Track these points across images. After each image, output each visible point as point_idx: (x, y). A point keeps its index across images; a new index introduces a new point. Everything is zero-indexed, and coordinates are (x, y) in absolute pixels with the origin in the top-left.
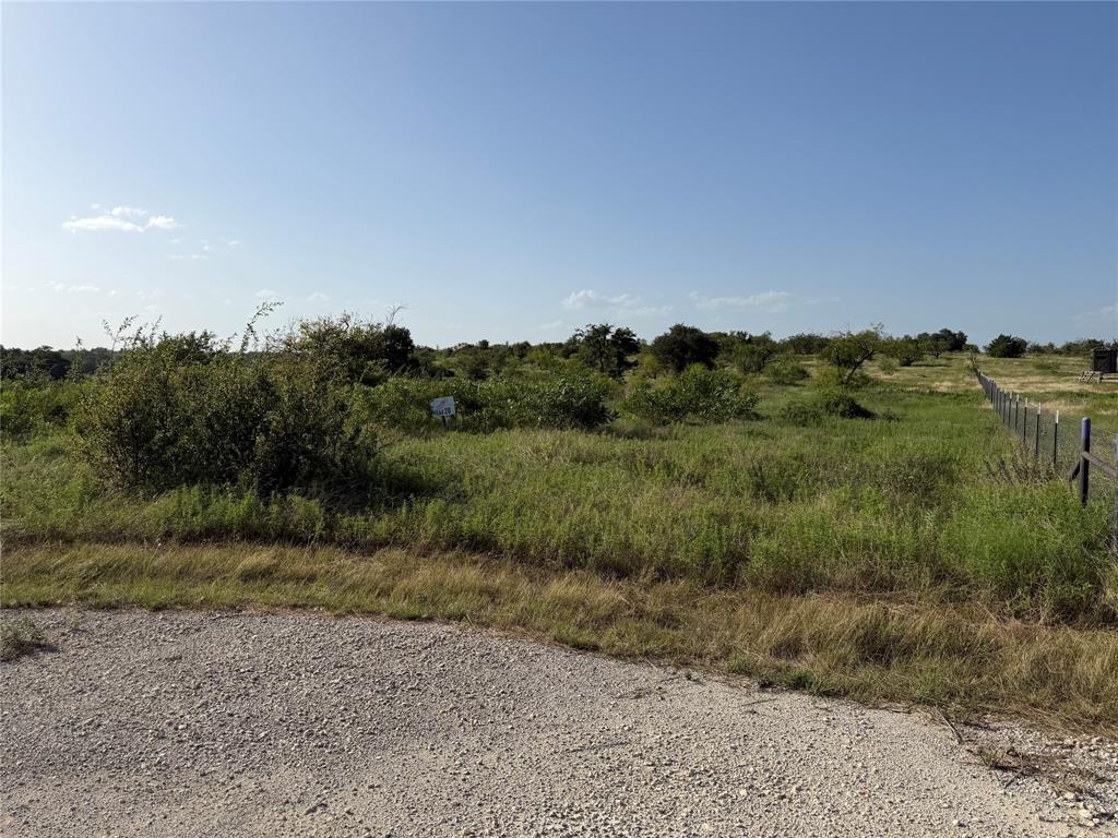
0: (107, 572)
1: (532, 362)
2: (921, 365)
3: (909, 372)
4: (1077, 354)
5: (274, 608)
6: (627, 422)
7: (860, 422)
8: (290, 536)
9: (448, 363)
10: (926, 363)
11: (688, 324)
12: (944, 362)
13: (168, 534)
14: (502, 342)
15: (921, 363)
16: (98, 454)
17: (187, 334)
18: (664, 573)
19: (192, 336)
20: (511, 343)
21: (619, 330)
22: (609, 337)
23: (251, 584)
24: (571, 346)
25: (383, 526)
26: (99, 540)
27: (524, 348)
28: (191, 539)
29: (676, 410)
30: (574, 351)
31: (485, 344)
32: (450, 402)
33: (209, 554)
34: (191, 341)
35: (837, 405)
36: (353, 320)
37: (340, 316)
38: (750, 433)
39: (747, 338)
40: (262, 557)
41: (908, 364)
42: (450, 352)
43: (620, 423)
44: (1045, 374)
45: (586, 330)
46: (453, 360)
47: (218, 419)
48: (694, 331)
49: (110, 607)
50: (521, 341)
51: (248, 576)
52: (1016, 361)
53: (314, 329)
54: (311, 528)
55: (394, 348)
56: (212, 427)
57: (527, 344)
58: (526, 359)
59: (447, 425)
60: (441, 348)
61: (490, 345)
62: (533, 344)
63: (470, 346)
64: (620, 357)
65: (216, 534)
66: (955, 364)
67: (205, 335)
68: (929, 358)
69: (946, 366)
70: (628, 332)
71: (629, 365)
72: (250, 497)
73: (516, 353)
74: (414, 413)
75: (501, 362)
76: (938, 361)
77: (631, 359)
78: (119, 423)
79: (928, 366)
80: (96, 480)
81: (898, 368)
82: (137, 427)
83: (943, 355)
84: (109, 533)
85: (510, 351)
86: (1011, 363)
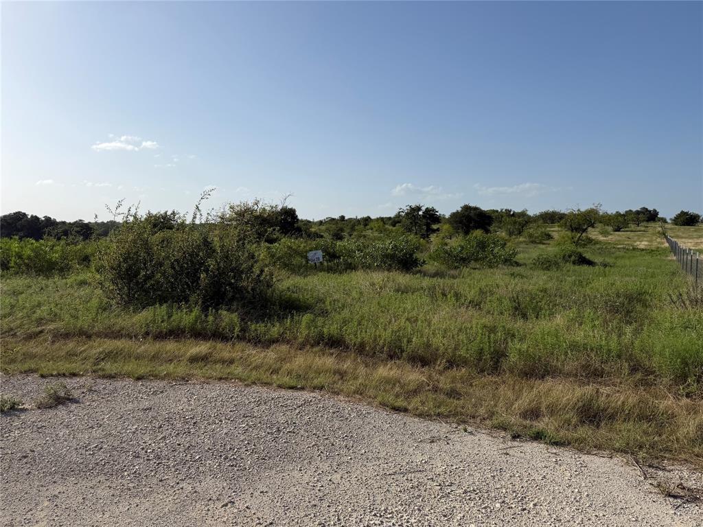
0: (110, 356)
1: (372, 229)
2: (627, 231)
3: (619, 235)
5: (208, 379)
6: (431, 267)
7: (585, 267)
8: (219, 335)
9: (320, 229)
10: (630, 229)
11: (472, 205)
12: (643, 229)
13: (147, 334)
14: (353, 216)
15: (626, 229)
16: (107, 284)
17: (162, 212)
18: (452, 363)
19: (166, 213)
20: (359, 217)
21: (427, 208)
22: (421, 213)
23: (195, 365)
24: (396, 219)
25: (275, 330)
26: (106, 336)
27: (367, 220)
28: (161, 336)
29: (463, 260)
30: (399, 222)
31: (343, 217)
32: (320, 254)
33: (170, 346)
34: (165, 217)
35: (570, 256)
36: (261, 203)
37: (253, 201)
38: (512, 274)
39: (512, 213)
40: (202, 348)
41: (618, 230)
42: (321, 223)
43: (426, 267)
45: (406, 209)
46: (323, 228)
47: (178, 263)
48: (476, 209)
49: (111, 377)
50: (365, 216)
51: (194, 360)
52: (692, 228)
53: (238, 209)
54: (232, 331)
55: (286, 221)
56: (174, 268)
57: (369, 217)
58: (368, 227)
59: (318, 268)
60: (316, 220)
61: (346, 218)
62: (372, 217)
63: (334, 219)
64: (428, 225)
65: (176, 333)
66: (650, 230)
67: (174, 213)
68: (633, 227)
69: (644, 231)
70: (433, 210)
71: (434, 231)
72: (196, 311)
73: (362, 223)
74: (297, 260)
75: (353, 229)
76: (639, 228)
77: (435, 227)
78: (119, 266)
79: (632, 231)
80: (106, 300)
81: (612, 233)
82: (129, 268)
83: (642, 224)
84: (113, 332)
85: (358, 222)
86: (689, 229)
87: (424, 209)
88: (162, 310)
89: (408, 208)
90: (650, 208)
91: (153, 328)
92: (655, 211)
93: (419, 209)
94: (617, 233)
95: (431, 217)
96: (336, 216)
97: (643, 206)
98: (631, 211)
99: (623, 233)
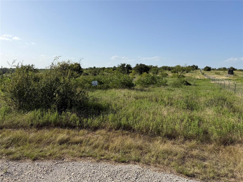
0: (15, 142)
1: (106, 72)
2: (190, 73)
3: (188, 74)
4: (222, 70)
6: (138, 87)
7: (189, 86)
10: (191, 72)
12: (195, 72)
14: (98, 67)
15: (190, 72)
16: (9, 99)
17: (28, 65)
20: (101, 67)
21: (128, 65)
22: (125, 66)
23: (63, 146)
24: (114, 68)
26: (11, 127)
27: (104, 68)
29: (148, 84)
31: (95, 67)
32: (96, 82)
34: (29, 67)
35: (183, 82)
36: (70, 62)
37: (67, 61)
39: (153, 66)
41: (187, 72)
42: (87, 69)
43: (136, 87)
44: (218, 75)
46: (88, 71)
48: (144, 65)
50: (103, 67)
52: (210, 72)
53: (61, 64)
57: (104, 67)
58: (104, 71)
59: (96, 88)
60: (85, 68)
61: (96, 68)
62: (106, 67)
63: (91, 68)
64: (128, 71)
66: (197, 73)
67: (32, 65)
68: (192, 71)
69: (195, 73)
70: (130, 65)
71: (130, 73)
73: (102, 70)
75: (99, 71)
76: (194, 72)
77: (130, 71)
78: (15, 90)
79: (192, 73)
80: (8, 107)
81: (186, 73)
82: (20, 92)
83: (194, 70)
84: (14, 125)
85: (101, 69)
86: (209, 72)
87: (126, 65)
88: (38, 112)
89: (121, 64)
90: (196, 65)
91: (35, 122)
92: (197, 66)
93: (125, 65)
94: (187, 73)
95: (129, 67)
96: (92, 67)
97: (193, 65)
98: (190, 66)
99: (189, 73)
